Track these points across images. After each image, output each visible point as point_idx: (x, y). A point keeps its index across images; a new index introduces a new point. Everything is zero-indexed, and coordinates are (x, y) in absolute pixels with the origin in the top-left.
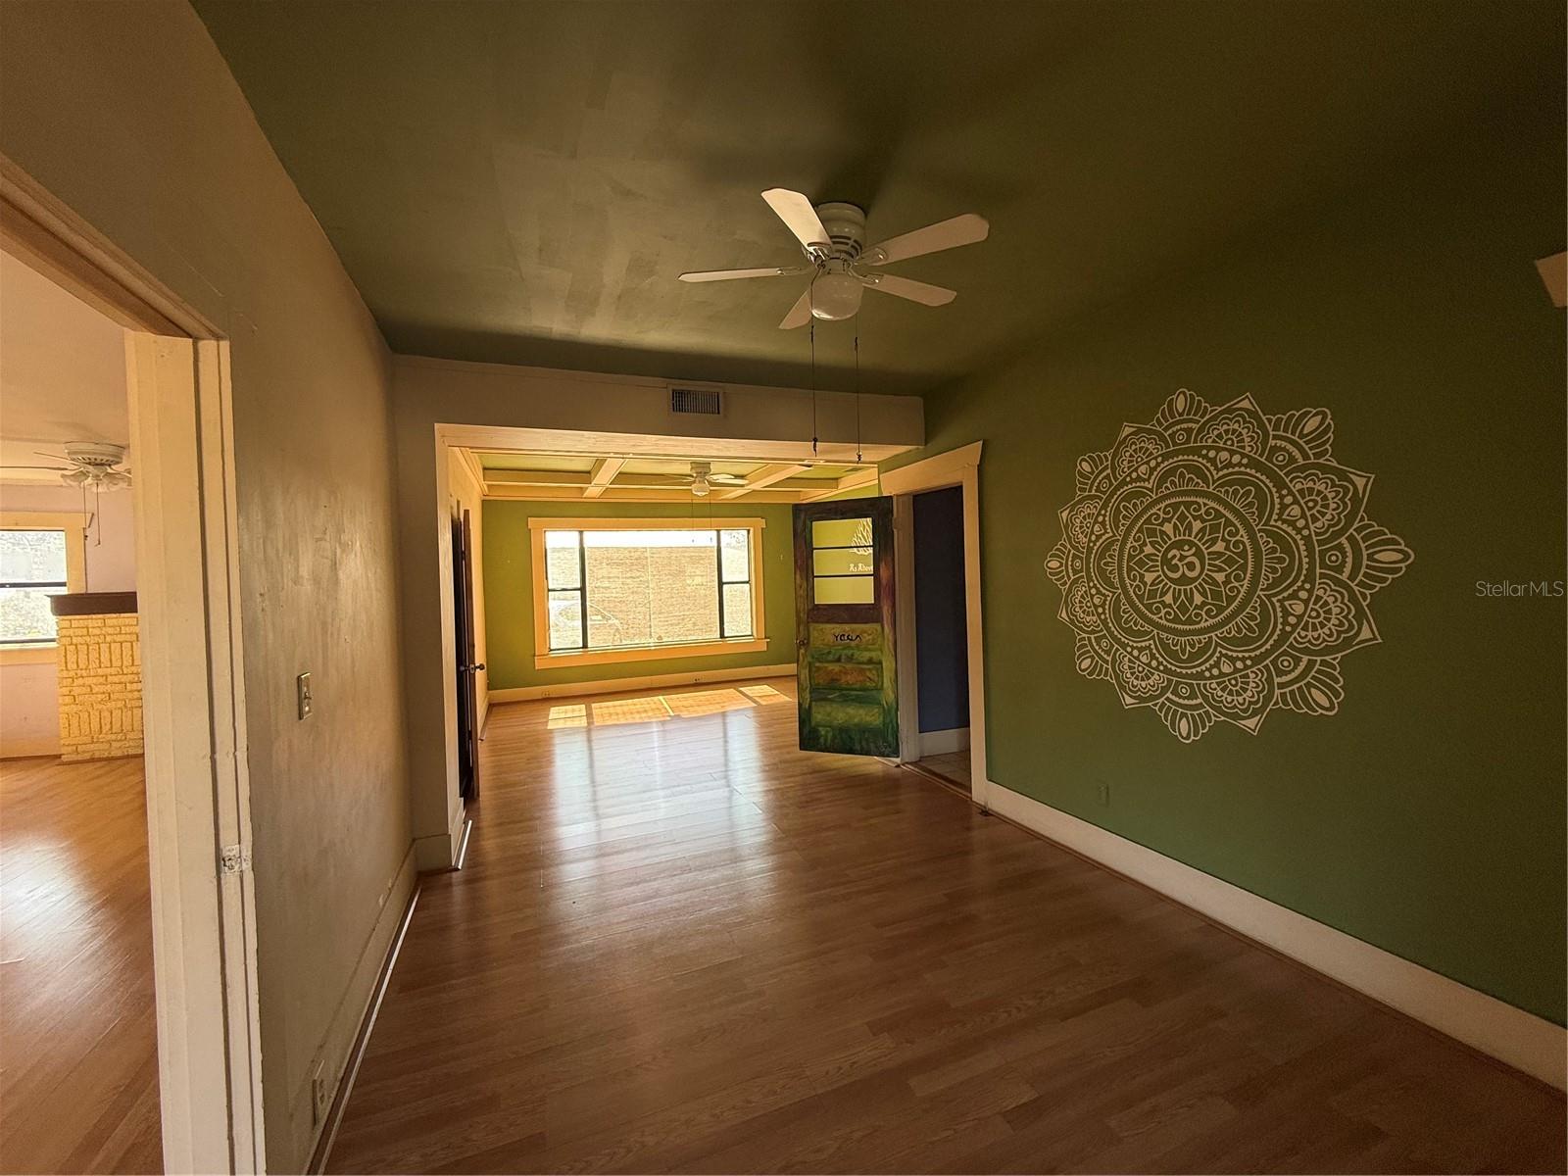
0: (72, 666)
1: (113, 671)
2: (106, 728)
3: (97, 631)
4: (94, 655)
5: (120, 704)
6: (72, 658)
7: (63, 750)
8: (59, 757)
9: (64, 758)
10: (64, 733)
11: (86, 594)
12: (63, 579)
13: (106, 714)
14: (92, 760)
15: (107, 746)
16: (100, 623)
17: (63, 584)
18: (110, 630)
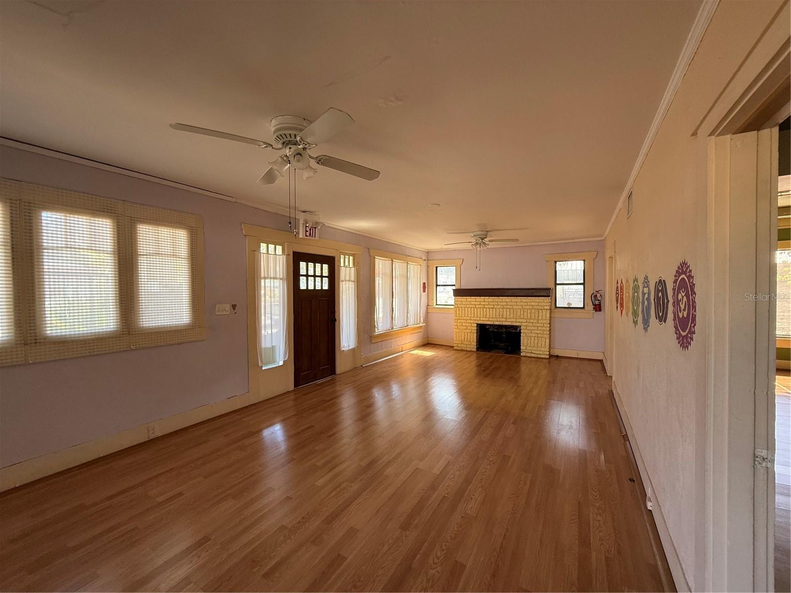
0: (458, 315)
1: (468, 318)
2: (466, 339)
3: (464, 303)
4: (463, 312)
5: (470, 331)
6: (458, 312)
7: (455, 345)
8: (453, 347)
9: (455, 348)
10: (455, 339)
11: (460, 289)
12: (454, 284)
13: (466, 334)
14: (462, 350)
15: (465, 346)
16: (465, 300)
17: (454, 285)
18: (468, 303)
